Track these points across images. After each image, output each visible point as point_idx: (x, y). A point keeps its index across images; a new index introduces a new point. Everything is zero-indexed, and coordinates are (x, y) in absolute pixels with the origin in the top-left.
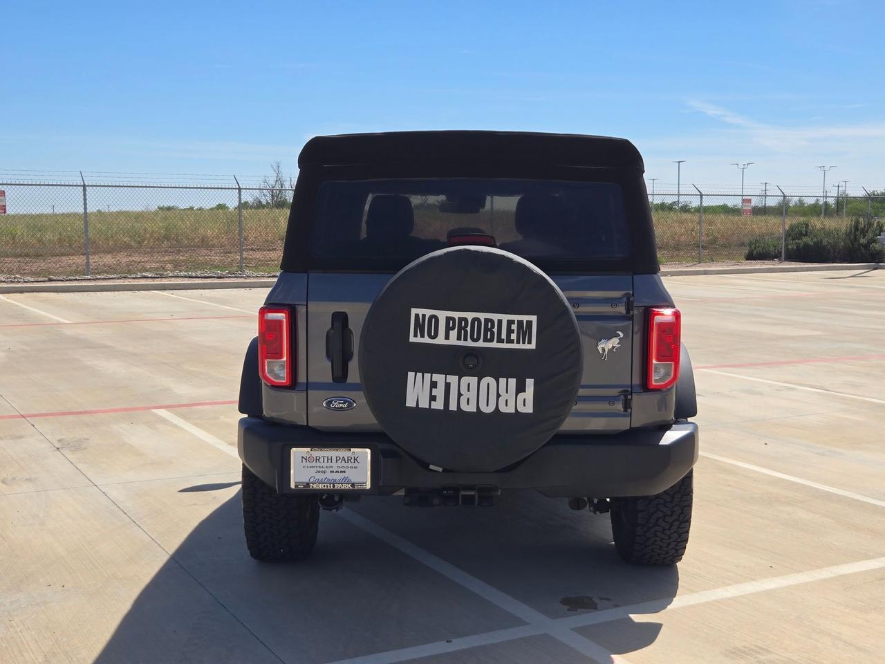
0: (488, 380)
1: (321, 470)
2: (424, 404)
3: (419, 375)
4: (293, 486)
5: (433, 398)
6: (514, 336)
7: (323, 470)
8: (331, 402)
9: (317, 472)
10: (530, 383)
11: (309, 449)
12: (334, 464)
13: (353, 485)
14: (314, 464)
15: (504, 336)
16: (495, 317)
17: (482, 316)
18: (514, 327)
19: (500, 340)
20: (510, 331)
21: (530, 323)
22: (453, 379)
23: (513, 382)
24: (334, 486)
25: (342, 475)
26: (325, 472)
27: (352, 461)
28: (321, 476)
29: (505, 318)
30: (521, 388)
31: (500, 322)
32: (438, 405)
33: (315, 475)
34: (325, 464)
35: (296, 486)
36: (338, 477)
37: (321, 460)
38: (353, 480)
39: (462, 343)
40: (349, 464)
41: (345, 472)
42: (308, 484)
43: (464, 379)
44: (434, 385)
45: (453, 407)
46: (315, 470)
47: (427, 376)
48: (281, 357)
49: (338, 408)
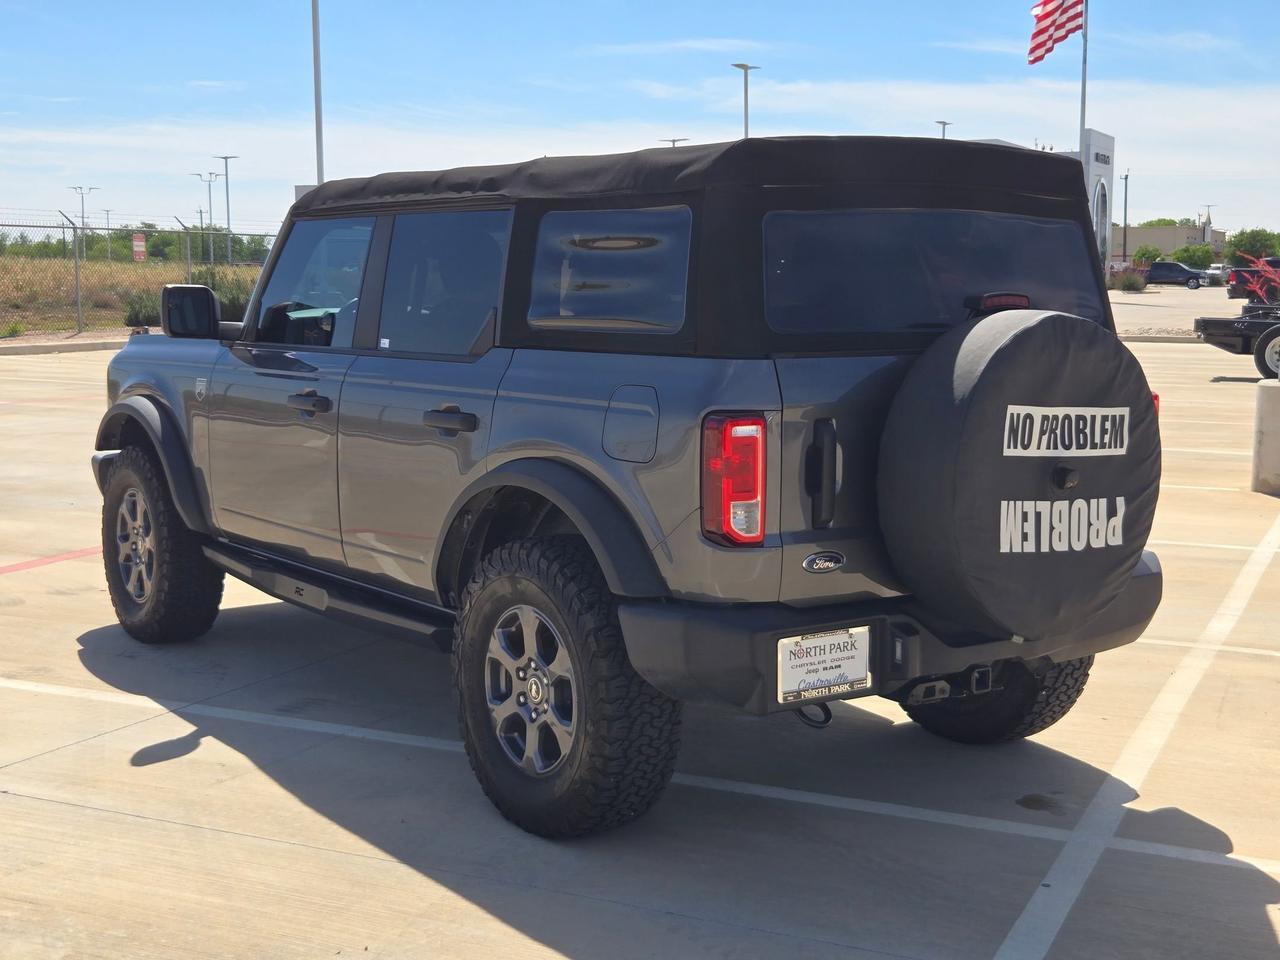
0: (1080, 503)
1: (811, 668)
2: (1017, 549)
3: (1012, 503)
4: (780, 700)
5: (1025, 537)
6: (1107, 438)
7: (814, 667)
8: (813, 561)
9: (809, 672)
10: (1120, 501)
11: (798, 638)
12: (828, 657)
13: (852, 684)
14: (805, 660)
15: (1097, 440)
16: (1087, 412)
17: (1073, 411)
18: (1108, 425)
19: (1094, 446)
20: (1104, 431)
21: (1122, 417)
22: (1044, 506)
23: (1103, 502)
24: (830, 690)
25: (837, 672)
26: (816, 671)
27: (849, 648)
28: (812, 679)
29: (1099, 412)
30: (1112, 512)
31: (1093, 418)
32: (1030, 547)
33: (805, 677)
34: (815, 660)
35: (785, 699)
36: (832, 675)
37: (812, 653)
38: (851, 678)
39: (1051, 453)
40: (846, 654)
41: (839, 666)
42: (799, 693)
43: (1057, 504)
44: (1025, 516)
45: (1045, 548)
46: (805, 669)
47: (1019, 503)
48: (755, 497)
49: (824, 569)
